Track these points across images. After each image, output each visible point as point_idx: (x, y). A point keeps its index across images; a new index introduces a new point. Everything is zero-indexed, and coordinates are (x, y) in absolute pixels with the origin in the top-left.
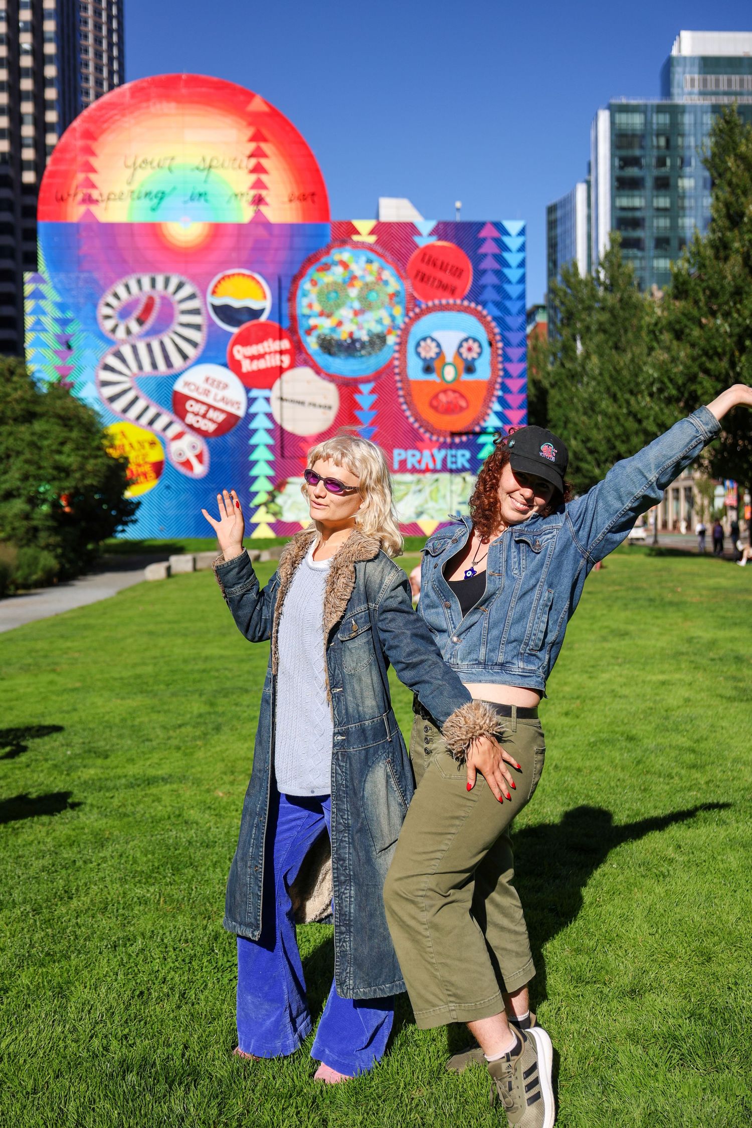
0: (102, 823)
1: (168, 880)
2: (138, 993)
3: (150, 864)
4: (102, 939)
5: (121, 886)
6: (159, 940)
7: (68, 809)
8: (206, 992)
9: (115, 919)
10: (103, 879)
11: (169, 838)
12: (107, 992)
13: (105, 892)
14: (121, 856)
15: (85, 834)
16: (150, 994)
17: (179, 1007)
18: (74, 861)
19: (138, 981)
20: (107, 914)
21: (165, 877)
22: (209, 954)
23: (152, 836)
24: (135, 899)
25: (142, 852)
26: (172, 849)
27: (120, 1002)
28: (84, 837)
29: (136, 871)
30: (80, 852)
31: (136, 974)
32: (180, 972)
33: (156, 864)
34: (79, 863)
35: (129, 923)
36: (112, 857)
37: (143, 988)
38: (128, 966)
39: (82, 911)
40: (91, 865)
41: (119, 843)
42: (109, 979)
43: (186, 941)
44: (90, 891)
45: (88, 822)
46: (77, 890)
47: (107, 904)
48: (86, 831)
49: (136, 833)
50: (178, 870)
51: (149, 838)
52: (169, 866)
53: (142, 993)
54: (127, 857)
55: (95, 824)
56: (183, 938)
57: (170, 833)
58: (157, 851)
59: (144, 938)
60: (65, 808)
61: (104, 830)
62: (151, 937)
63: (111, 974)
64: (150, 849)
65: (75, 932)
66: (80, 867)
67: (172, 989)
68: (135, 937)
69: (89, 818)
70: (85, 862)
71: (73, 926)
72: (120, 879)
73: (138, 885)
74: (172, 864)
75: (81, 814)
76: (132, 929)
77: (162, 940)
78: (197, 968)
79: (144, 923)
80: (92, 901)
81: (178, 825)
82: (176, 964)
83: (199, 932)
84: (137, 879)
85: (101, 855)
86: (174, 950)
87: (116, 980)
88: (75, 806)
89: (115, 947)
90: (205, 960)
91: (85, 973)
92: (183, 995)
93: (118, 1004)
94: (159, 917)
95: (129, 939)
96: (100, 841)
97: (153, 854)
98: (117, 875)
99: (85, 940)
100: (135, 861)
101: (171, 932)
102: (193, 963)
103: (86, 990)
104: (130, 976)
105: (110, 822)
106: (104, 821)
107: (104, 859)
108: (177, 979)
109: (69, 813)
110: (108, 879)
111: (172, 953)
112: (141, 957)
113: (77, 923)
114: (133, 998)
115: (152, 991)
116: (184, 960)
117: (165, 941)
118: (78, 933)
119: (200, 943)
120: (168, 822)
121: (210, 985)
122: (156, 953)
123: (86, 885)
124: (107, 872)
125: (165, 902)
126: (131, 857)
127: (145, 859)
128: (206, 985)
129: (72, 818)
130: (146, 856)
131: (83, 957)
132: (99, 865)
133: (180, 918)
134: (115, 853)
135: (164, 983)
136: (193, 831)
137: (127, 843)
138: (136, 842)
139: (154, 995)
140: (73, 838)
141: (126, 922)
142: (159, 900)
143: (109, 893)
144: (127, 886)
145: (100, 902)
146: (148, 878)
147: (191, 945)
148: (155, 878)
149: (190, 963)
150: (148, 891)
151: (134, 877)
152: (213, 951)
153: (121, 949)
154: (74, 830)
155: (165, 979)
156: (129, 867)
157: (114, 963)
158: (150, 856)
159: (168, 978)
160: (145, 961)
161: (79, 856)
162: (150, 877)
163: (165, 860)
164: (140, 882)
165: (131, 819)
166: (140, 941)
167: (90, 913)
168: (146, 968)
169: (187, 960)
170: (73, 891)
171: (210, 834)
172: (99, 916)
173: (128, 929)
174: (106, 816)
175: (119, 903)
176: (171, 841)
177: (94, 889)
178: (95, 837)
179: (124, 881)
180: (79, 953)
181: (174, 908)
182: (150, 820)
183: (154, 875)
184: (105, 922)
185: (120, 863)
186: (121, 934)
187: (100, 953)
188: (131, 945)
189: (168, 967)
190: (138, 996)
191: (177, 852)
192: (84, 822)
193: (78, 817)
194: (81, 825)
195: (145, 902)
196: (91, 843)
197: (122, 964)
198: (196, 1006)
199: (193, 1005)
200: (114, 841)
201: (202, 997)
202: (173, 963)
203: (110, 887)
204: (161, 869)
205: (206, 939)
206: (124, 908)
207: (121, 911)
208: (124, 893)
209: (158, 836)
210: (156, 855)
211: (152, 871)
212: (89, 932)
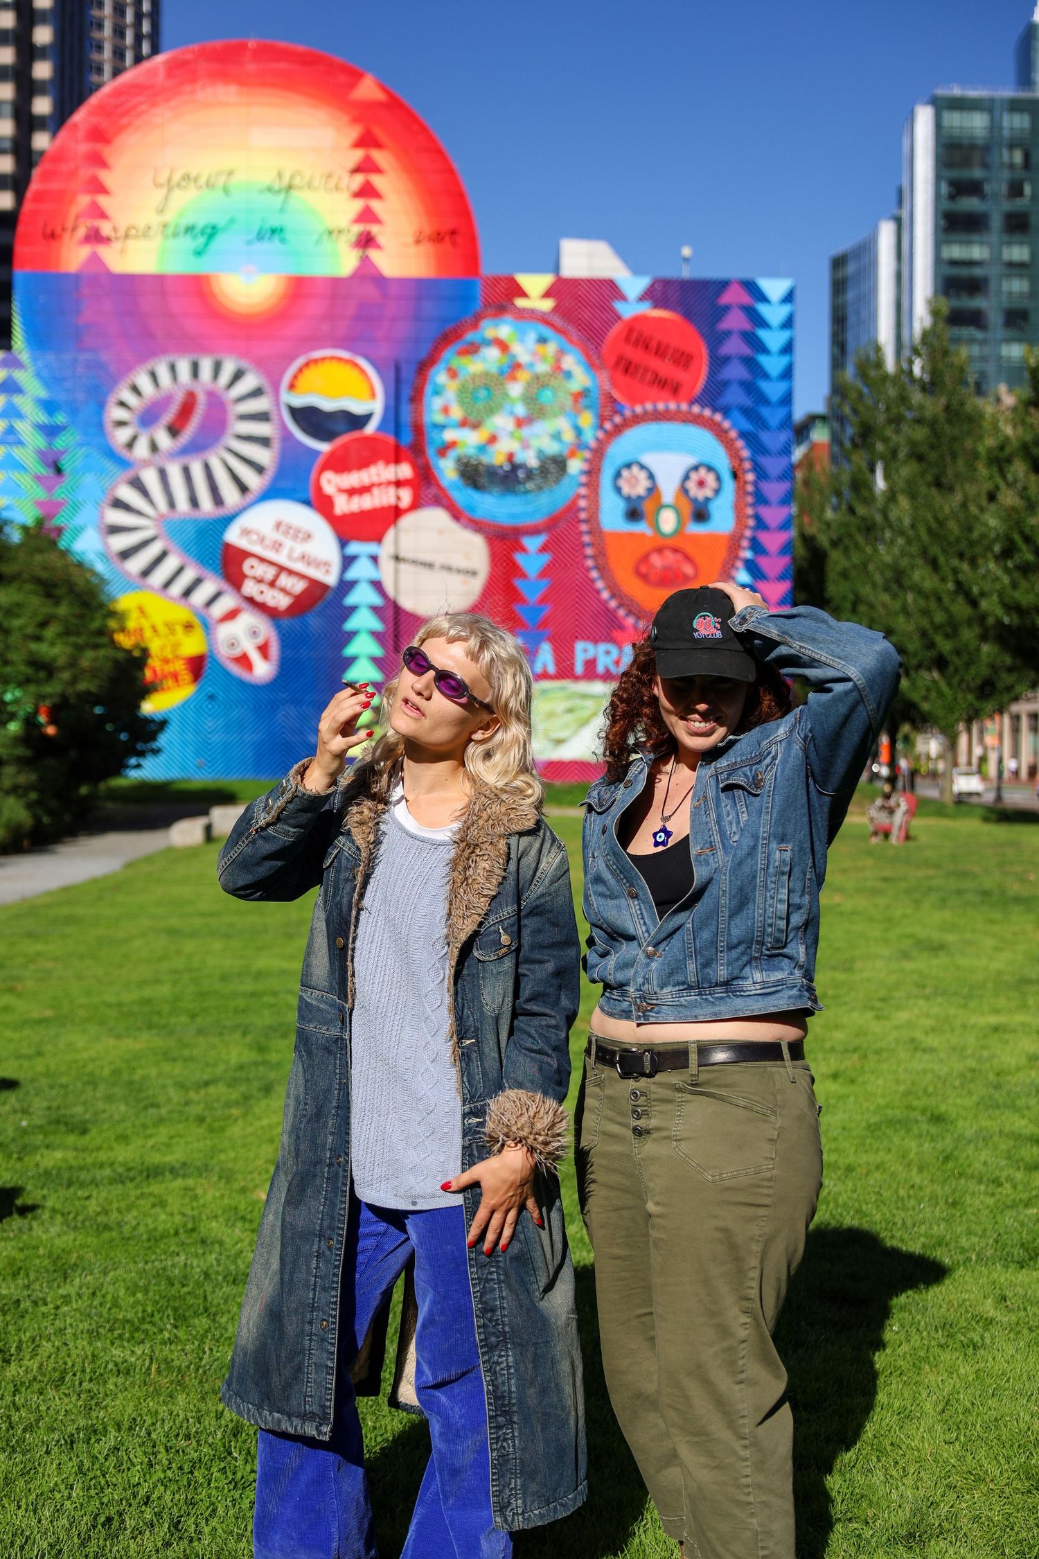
0: (68, 1240)
1: (167, 1335)
2: (102, 1519)
3: (140, 1308)
4: (52, 1429)
5: (90, 1344)
6: (143, 1433)
7: (15, 1216)
8: (214, 1522)
9: (74, 1398)
10: (61, 1331)
11: (174, 1266)
12: (52, 1515)
13: (63, 1353)
14: (94, 1294)
15: (39, 1257)
16: (123, 1521)
17: (167, 1544)
18: (18, 1301)
19: (105, 1500)
20: (63, 1389)
21: (161, 1331)
22: (222, 1460)
23: (146, 1263)
24: (110, 1366)
25: (128, 1289)
26: (177, 1286)
27: (74, 1532)
28: (37, 1261)
29: (116, 1320)
30: (27, 1287)
31: (102, 1489)
32: (174, 1487)
33: (149, 1309)
34: (27, 1304)
35: (97, 1404)
36: (79, 1296)
37: (112, 1511)
38: (91, 1475)
39: (22, 1383)
40: (44, 1309)
41: (91, 1274)
42: (58, 1496)
43: (188, 1437)
44: (40, 1351)
45: (44, 1237)
46: (19, 1348)
47: (64, 1372)
48: (41, 1251)
49: (120, 1256)
50: (185, 1319)
51: (140, 1265)
52: (170, 1312)
53: (109, 1520)
54: (104, 1296)
55: (57, 1242)
56: (183, 1431)
57: (177, 1259)
58: (152, 1288)
59: (119, 1430)
60: (10, 1214)
61: (69, 1253)
62: (130, 1429)
63: (62, 1487)
64: (141, 1284)
65: (9, 1417)
66: (26, 1311)
67: (158, 1515)
68: (105, 1428)
69: (47, 1231)
70: (35, 1303)
71: (7, 1407)
72: (90, 1332)
73: (117, 1342)
74: (175, 1309)
75: (35, 1224)
76: (102, 1414)
77: (149, 1434)
78: (201, 1480)
79: (121, 1405)
80: (40, 1368)
81: (188, 1245)
82: (169, 1473)
83: (209, 1422)
84: (116, 1333)
85: (62, 1291)
86: (167, 1451)
87: (69, 1497)
88: (25, 1211)
89: (72, 1442)
90: (215, 1469)
91: (21, 1483)
92: (176, 1525)
93: (70, 1538)
94: (147, 1396)
95: (95, 1432)
96: (62, 1269)
97: (146, 1291)
98: (85, 1326)
99: (25, 1430)
100: (116, 1304)
101: (163, 1420)
102: (196, 1473)
103: (20, 1513)
104: (93, 1492)
105: (81, 1238)
106: (72, 1236)
107: (66, 1299)
108: (168, 1497)
109: (16, 1222)
110: (69, 1331)
111: (163, 1456)
112: (113, 1459)
113: (14, 1404)
114: (94, 1527)
115: (127, 1517)
116: (181, 1468)
117: (154, 1436)
118: (15, 1418)
119: (210, 1440)
120: (173, 1241)
121: (221, 1511)
122: (139, 1457)
123: (34, 1341)
124: (69, 1320)
125: (159, 1372)
126: (109, 1297)
127: (132, 1300)
128: (214, 1511)
129: (20, 1230)
130: (134, 1294)
131: (18, 1457)
132: (57, 1308)
133: (181, 1399)
134: (84, 1289)
135: (146, 1504)
136: (214, 1256)
137: (105, 1273)
138: (120, 1272)
139: (130, 1523)
140: (20, 1264)
141: (93, 1402)
142: (149, 1368)
143: (69, 1356)
144: (99, 1344)
145: (54, 1369)
146: (135, 1331)
147: (194, 1444)
148: (146, 1332)
149: (191, 1472)
150: (133, 1352)
151: (111, 1330)
152: (230, 1454)
153: (80, 1447)
154: (21, 1250)
155: (148, 1498)
156: (105, 1312)
157: (70, 1467)
158: (139, 1296)
159: (154, 1497)
160: (118, 1467)
161: (25, 1293)
162: (137, 1329)
163: (163, 1302)
164: (120, 1337)
165: (114, 1234)
166: (113, 1433)
167: (36, 1386)
168: (119, 1479)
169: (186, 1469)
170: (13, 1350)
171: (240, 1262)
172: (51, 1393)
173: (94, 1414)
174: (75, 1228)
175: (83, 1371)
176: (177, 1271)
177: (47, 1347)
178: (54, 1263)
179: (93, 1335)
180: (14, 1450)
181: (172, 1383)
182: (145, 1237)
183: (146, 1326)
184: (58, 1402)
185: (90, 1306)
186: (82, 1422)
187: (48, 1452)
188: (98, 1441)
189: (155, 1478)
190: (103, 1525)
191: (185, 1290)
192: (39, 1238)
193: (31, 1229)
194: (34, 1243)
195: (124, 1370)
196: (47, 1271)
197: (81, 1470)
198: (196, 1544)
199: (191, 1541)
200: (84, 1269)
201: (207, 1530)
202: (164, 1471)
203: (71, 1345)
204: (157, 1317)
205: (219, 1435)
206: (91, 1380)
207: (86, 1385)
208: (93, 1356)
209: (156, 1263)
210: (151, 1294)
211: (143, 1320)
212: (33, 1418)
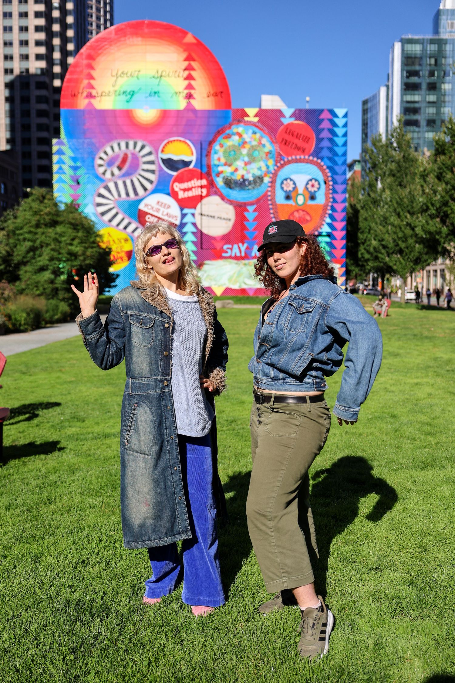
0: (75, 460)
1: (109, 494)
2: (81, 560)
3: (100, 484)
4: (64, 528)
5: (81, 497)
6: (98, 529)
7: (57, 451)
8: (122, 562)
9: (74, 517)
10: (71, 492)
11: (112, 469)
12: (63, 559)
13: (71, 501)
14: (83, 479)
15: (64, 466)
16: (89, 561)
17: (104, 570)
18: (56, 482)
19: (82, 554)
20: (70, 513)
21: (107, 492)
23: (103, 468)
24: (88, 505)
25: (96, 477)
26: (114, 476)
27: (71, 565)
28: (64, 468)
29: (91, 489)
30: (60, 477)
31: (82, 549)
32: (108, 549)
33: (103, 485)
34: (59, 483)
35: (82, 519)
36: (78, 480)
37: (85, 558)
38: (78, 544)
39: (55, 511)
40: (65, 485)
41: (83, 472)
42: (66, 552)
43: (114, 531)
44: (63, 500)
45: (67, 459)
46: (55, 499)
47: (71, 507)
48: (65, 464)
49: (93, 465)
51: (101, 469)
52: (110, 486)
53: (84, 561)
54: (87, 480)
55: (71, 461)
56: (112, 529)
57: (114, 467)
58: (104, 477)
59: (89, 528)
60: (55, 451)
61: (75, 464)
62: (94, 528)
63: (67, 549)
64: (101, 475)
65: (50, 524)
66: (59, 485)
67: (102, 559)
68: (84, 528)
69: (68, 457)
70: (62, 483)
71: (49, 520)
73: (91, 497)
75: (64, 454)
76: (84, 522)
77: (100, 530)
78: (118, 546)
79: (91, 519)
80: (62, 506)
82: (106, 544)
85: (72, 478)
86: (106, 536)
87: (70, 553)
88: (60, 449)
89: (72, 533)
91: (52, 548)
92: (108, 563)
93: (69, 567)
94: (100, 516)
95: (81, 529)
96: (72, 470)
97: (102, 478)
98: (79, 491)
99: (55, 528)
100: (91, 483)
101: (105, 525)
103: (51, 558)
104: (78, 551)
105: (80, 459)
106: (77, 459)
107: (73, 481)
108: (105, 553)
109: (57, 453)
110: (74, 492)
111: (104, 537)
112: (86, 539)
113: (52, 518)
114: (78, 563)
117: (102, 530)
118: (52, 523)
120: (112, 460)
121: (124, 557)
122: (96, 538)
123: (61, 496)
124: (74, 489)
125: (105, 507)
126: (89, 480)
127: (96, 481)
128: (122, 558)
129: (58, 456)
130: (98, 479)
131: (52, 538)
132: (70, 484)
133: (113, 517)
134: (80, 477)
135: (97, 555)
137: (88, 472)
138: (93, 471)
139: (91, 562)
140: (57, 468)
142: (102, 506)
143: (73, 501)
144: (84, 497)
145: (67, 506)
146: (97, 493)
148: (101, 493)
149: (114, 544)
150: (96, 500)
151: (89, 492)
153: (75, 534)
154: (58, 463)
155: (98, 553)
156: (87, 486)
157: (70, 542)
158: (99, 480)
159: (101, 552)
160: (88, 542)
161: (59, 479)
162: (98, 492)
163: (108, 482)
164: (92, 495)
165: (92, 458)
166: (87, 529)
167: (60, 513)
168: (88, 546)
169: (113, 542)
170: (53, 499)
172: (65, 515)
173: (80, 522)
174: (78, 456)
175: (78, 507)
177: (65, 498)
178: (70, 468)
182: (103, 459)
183: (101, 491)
184: (68, 518)
185: (81, 484)
186: (76, 525)
187: (63, 536)
188: (81, 532)
189: (101, 546)
190: (82, 563)
191: (116, 478)
192: (65, 459)
193: (62, 456)
194: (63, 461)
195: (92, 507)
196: (67, 471)
197: (74, 543)
200: (80, 470)
201: (119, 564)
203: (74, 497)
204: (105, 488)
206: (80, 510)
207: (78, 512)
208: (82, 501)
209: (106, 468)
210: (104, 479)
211: (100, 489)
212: (58, 524)
